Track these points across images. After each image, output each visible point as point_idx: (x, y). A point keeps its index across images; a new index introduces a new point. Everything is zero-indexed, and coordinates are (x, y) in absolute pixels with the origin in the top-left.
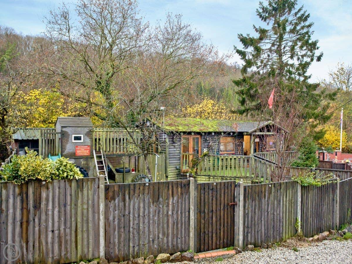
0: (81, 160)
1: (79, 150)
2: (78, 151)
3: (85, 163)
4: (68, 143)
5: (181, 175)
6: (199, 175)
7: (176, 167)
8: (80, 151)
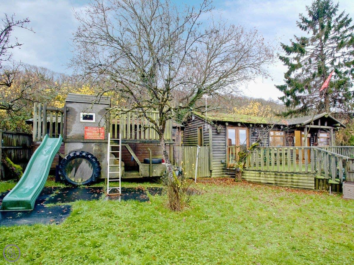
0: (93, 145)
1: (89, 132)
2: (88, 134)
3: (97, 148)
4: (74, 123)
5: (227, 170)
6: (247, 170)
7: (221, 161)
8: (90, 134)
